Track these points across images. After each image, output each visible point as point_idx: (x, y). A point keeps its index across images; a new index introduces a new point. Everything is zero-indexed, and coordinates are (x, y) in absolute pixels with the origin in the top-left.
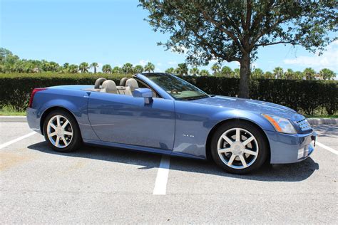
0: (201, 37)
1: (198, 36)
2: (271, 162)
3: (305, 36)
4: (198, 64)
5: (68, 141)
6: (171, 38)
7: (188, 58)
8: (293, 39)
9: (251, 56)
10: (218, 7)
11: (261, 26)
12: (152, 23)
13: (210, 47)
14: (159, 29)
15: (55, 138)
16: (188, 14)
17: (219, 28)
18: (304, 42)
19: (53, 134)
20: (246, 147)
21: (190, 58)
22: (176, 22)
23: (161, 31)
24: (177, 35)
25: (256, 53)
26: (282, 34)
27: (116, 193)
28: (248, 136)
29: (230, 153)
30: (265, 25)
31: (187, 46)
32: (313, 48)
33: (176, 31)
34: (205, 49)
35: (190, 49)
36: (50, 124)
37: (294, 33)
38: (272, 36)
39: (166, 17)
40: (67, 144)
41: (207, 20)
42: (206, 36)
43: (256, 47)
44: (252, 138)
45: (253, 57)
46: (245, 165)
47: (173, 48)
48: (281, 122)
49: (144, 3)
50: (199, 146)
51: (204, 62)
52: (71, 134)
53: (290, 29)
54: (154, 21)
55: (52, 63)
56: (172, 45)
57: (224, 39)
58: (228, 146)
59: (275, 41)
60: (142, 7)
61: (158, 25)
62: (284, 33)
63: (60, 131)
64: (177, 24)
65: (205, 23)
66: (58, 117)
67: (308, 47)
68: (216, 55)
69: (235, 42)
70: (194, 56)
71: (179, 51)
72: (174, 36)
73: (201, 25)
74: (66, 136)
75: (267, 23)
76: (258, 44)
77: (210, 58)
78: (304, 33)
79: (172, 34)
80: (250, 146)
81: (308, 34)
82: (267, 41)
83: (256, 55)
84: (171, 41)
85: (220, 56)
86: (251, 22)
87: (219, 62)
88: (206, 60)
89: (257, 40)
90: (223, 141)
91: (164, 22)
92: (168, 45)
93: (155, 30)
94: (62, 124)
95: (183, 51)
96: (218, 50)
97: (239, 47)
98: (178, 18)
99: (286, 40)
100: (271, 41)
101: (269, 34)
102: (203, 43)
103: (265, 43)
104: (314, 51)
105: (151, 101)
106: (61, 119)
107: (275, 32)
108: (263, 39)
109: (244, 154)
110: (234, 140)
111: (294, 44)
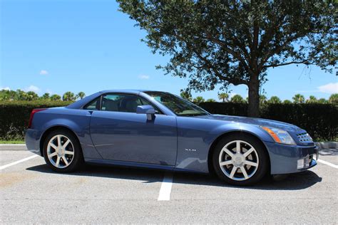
0: (204, 59)
1: (202, 58)
2: (272, 173)
3: (319, 55)
4: (203, 88)
5: (69, 161)
6: (172, 60)
7: (191, 83)
8: (306, 59)
9: (259, 79)
10: (222, 26)
11: (270, 45)
12: (150, 44)
13: (215, 69)
14: (159, 50)
15: (55, 158)
16: (189, 34)
17: (224, 48)
18: (319, 61)
19: (54, 154)
20: (247, 159)
21: (193, 83)
22: (177, 43)
23: (160, 53)
24: (178, 57)
25: (265, 75)
26: (294, 54)
27: (122, 200)
28: (248, 148)
29: (232, 166)
30: (274, 45)
31: (190, 69)
32: (329, 67)
33: (177, 53)
34: (209, 72)
35: (193, 73)
36: (50, 144)
37: (307, 53)
38: (283, 56)
39: (165, 38)
40: (67, 164)
41: (210, 39)
42: (210, 58)
43: (265, 68)
44: (252, 149)
45: (262, 79)
46: (247, 177)
47: (173, 71)
48: (280, 134)
49: (142, 23)
50: (201, 162)
51: (209, 86)
52: (73, 153)
53: (302, 47)
54: (153, 42)
55: (30, 93)
56: (172, 69)
57: (229, 60)
58: (230, 158)
59: (286, 62)
60: (139, 27)
61: (157, 47)
62: (295, 52)
63: (61, 151)
64: (178, 46)
65: (208, 44)
66: (59, 137)
67: (323, 67)
68: (221, 78)
69: (242, 64)
70: (197, 79)
71: (180, 75)
72: (174, 58)
73: (204, 45)
74: (67, 156)
75: (277, 42)
76: (268, 64)
77: (215, 82)
78: (318, 51)
79: (172, 56)
80: (250, 158)
81: (322, 53)
82: (277, 61)
83: (265, 77)
84: (171, 64)
85: (225, 79)
86: (259, 41)
87: (225, 85)
88: (212, 84)
89: (266, 61)
90: (225, 153)
91: (163, 43)
92: (169, 68)
93: (154, 52)
94: (62, 144)
95: (185, 75)
96: (223, 72)
97: (247, 69)
98: (179, 39)
99: (299, 60)
100: (281, 61)
101: (279, 53)
102: (207, 65)
103: (275, 64)
104: (331, 71)
105: (154, 117)
106: (62, 139)
107: (286, 52)
108: (272, 59)
109: (245, 166)
110: (234, 153)
111: (307, 64)
